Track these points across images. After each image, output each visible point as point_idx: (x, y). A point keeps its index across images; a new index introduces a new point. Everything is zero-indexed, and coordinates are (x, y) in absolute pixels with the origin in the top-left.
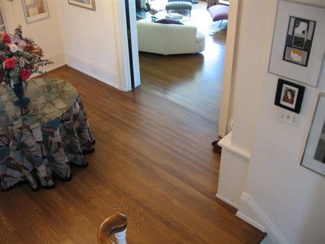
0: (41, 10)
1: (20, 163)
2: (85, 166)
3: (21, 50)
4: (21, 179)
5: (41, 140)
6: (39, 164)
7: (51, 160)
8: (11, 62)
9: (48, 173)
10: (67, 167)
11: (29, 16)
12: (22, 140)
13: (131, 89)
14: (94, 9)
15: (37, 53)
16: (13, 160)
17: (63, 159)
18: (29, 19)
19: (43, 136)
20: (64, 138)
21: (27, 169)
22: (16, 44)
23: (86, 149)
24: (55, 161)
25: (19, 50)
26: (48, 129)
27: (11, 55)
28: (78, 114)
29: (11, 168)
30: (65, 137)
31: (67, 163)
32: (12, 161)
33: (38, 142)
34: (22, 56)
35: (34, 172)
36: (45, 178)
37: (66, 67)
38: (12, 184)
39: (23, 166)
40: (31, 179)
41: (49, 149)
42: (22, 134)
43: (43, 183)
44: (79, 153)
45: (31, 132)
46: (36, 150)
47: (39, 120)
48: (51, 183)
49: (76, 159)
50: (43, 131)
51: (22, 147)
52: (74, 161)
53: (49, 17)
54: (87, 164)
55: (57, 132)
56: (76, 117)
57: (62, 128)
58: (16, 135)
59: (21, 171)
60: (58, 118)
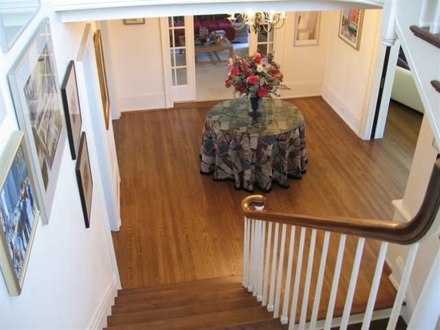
0: (312, 37)
1: (234, 161)
2: (285, 187)
3: (266, 72)
4: (231, 177)
5: (255, 148)
6: (247, 168)
7: (258, 169)
8: (253, 79)
9: (251, 178)
10: (269, 180)
11: (298, 39)
12: (241, 143)
13: (369, 139)
14: (357, 49)
15: (278, 77)
16: (230, 157)
17: (268, 172)
18: (298, 43)
19: (258, 146)
20: (275, 156)
21: (237, 168)
22: (264, 66)
23: (294, 174)
24: (261, 171)
25: (264, 71)
26: (264, 141)
27: (257, 73)
28: (295, 139)
29: (226, 163)
30: (277, 155)
31: (270, 177)
32: (228, 158)
33: (252, 149)
34: (264, 76)
35: (241, 174)
36: (248, 182)
37: (320, 98)
38: (223, 178)
39: (235, 165)
40: (237, 178)
41: (259, 159)
42: (242, 138)
43: (245, 185)
44: (284, 173)
45: (250, 139)
46: (248, 155)
47: (259, 132)
48: (251, 188)
49: (280, 178)
50: (259, 142)
51: (239, 148)
52: (278, 179)
53: (317, 45)
54: (288, 187)
55: (270, 147)
56: (292, 142)
57: (276, 145)
58: (238, 137)
59: (232, 169)
60: (275, 136)
